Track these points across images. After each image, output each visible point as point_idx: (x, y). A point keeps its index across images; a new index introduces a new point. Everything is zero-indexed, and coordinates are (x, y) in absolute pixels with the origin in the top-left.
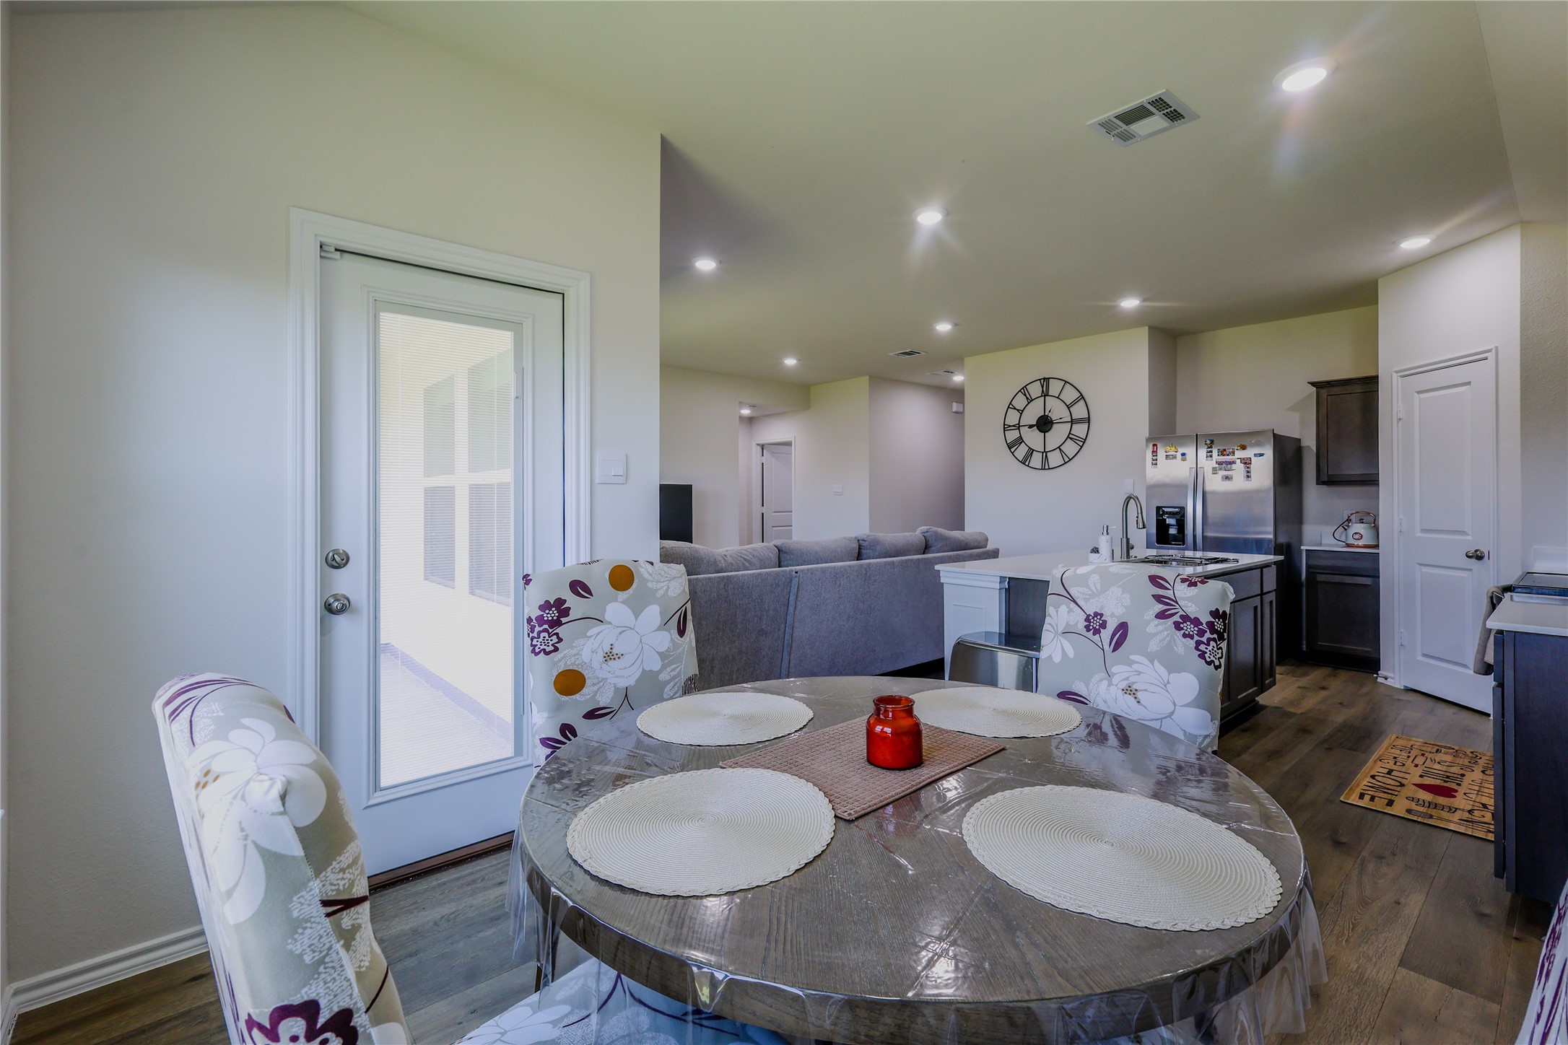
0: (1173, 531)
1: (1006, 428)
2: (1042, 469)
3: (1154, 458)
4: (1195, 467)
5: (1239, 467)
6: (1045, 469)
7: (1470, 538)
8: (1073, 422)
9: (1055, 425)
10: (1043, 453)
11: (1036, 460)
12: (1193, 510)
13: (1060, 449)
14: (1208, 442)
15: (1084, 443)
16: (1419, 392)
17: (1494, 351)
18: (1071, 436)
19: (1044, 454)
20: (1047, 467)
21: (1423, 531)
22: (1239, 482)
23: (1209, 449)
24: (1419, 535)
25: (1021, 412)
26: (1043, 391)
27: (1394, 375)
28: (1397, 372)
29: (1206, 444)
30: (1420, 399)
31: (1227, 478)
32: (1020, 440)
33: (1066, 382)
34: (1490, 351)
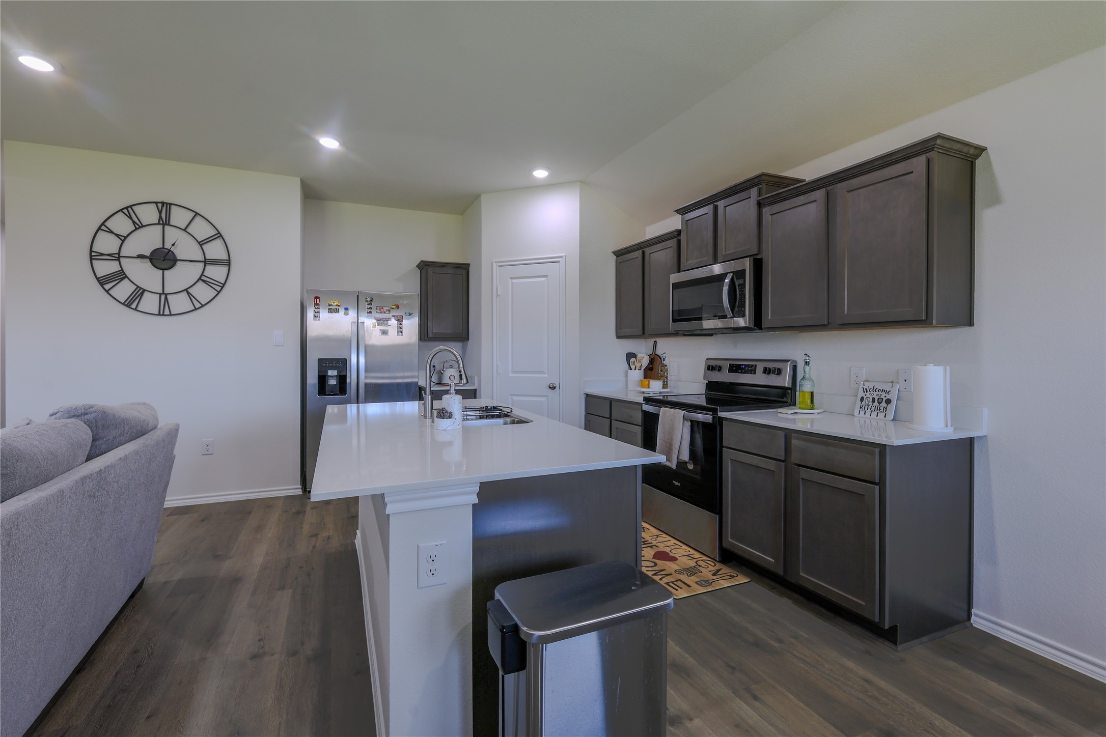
0: (333, 382)
1: (94, 256)
2: (159, 314)
3: (317, 310)
4: (356, 321)
5: (393, 322)
6: (163, 315)
7: (546, 375)
8: (206, 262)
9: (179, 263)
10: (160, 294)
11: (150, 303)
12: (357, 361)
13: (188, 293)
14: (369, 300)
15: (222, 287)
16: (511, 278)
17: (564, 257)
18: (203, 278)
19: (163, 297)
20: (167, 312)
21: (514, 372)
22: (393, 338)
23: (369, 306)
24: (511, 375)
25: (123, 239)
26: (160, 217)
27: (494, 264)
28: (496, 262)
29: (366, 301)
30: (512, 282)
31: (384, 333)
32: (121, 276)
33: (197, 214)
34: (561, 257)
